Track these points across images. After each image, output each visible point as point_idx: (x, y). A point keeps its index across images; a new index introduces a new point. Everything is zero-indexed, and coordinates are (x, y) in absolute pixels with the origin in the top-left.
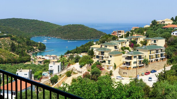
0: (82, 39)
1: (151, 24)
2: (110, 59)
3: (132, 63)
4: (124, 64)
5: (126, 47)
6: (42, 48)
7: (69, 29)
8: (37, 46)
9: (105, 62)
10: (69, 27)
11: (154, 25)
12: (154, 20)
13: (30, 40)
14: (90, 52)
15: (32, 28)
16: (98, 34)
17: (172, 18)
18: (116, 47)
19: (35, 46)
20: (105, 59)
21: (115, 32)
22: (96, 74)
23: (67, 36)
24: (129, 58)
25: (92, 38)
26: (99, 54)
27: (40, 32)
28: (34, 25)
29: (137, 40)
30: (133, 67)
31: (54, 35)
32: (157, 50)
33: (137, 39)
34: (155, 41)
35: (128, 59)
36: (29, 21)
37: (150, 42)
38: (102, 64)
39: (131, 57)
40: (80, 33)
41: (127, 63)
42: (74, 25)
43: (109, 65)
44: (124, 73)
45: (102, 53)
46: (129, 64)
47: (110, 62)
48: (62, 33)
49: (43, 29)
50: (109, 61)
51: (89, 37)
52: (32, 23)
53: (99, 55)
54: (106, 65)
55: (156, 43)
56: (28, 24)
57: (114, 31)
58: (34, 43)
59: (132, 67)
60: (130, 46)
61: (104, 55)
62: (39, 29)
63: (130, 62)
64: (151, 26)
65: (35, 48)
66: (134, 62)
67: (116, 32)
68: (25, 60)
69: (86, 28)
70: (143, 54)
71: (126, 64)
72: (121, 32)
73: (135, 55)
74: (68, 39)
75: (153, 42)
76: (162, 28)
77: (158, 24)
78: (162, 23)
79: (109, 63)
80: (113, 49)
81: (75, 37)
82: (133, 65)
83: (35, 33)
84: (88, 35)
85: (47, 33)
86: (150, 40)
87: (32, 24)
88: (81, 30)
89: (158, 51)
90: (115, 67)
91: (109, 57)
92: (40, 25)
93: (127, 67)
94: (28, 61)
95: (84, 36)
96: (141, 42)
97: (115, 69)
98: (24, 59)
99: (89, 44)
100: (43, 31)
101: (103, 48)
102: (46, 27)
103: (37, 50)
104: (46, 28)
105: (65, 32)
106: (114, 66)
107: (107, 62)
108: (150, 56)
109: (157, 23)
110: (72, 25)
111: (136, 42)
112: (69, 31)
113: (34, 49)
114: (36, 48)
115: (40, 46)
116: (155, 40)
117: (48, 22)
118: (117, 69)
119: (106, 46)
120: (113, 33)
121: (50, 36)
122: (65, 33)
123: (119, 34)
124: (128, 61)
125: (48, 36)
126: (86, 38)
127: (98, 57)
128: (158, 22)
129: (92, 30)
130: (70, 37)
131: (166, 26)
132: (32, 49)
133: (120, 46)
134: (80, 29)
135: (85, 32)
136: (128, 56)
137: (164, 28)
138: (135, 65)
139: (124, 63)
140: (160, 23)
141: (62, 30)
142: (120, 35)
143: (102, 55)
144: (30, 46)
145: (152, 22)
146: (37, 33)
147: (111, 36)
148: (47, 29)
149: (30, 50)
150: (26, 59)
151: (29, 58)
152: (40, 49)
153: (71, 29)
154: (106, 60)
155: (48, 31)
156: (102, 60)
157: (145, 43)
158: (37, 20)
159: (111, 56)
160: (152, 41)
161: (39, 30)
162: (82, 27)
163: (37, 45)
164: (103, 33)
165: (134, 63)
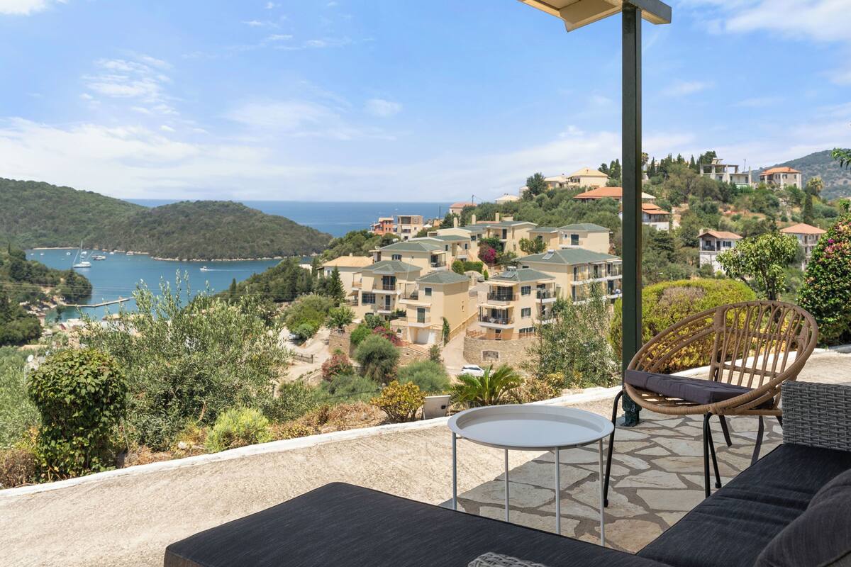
0: (240, 256)
1: (527, 188)
2: (423, 301)
3: (516, 314)
4: (485, 319)
5: (469, 260)
6: (78, 293)
7: (182, 218)
8: (54, 283)
9: (402, 314)
10: (183, 212)
11: (537, 193)
12: (537, 176)
13: (24, 257)
14: (324, 285)
15: (23, 216)
16: (304, 238)
17: (604, 166)
18: (434, 259)
19: (46, 286)
20: (400, 304)
21: (387, 222)
22: (381, 358)
23: (175, 245)
24: (505, 294)
25: (277, 255)
26: (374, 287)
27: (56, 231)
28: (33, 205)
29: (505, 237)
30: (521, 331)
31: (119, 244)
32: (596, 267)
33: (505, 232)
34: (575, 238)
35: (499, 298)
36: (12, 185)
37: (557, 243)
38: (394, 322)
39: (511, 288)
40: (229, 235)
41: (494, 313)
42: (201, 205)
43: (421, 325)
44: (486, 354)
45: (389, 282)
46: (505, 316)
47: (427, 314)
48: (153, 236)
49: (73, 221)
50: (421, 311)
51: (266, 250)
52: (26, 193)
53: (374, 291)
54: (411, 328)
55: (577, 244)
56: (7, 200)
57: (381, 219)
58: (43, 271)
59: (516, 331)
60: (481, 256)
61: (393, 289)
62: (53, 218)
63: (507, 310)
64: (527, 196)
65: (47, 291)
66: (523, 310)
67: (390, 222)
68: (20, 335)
69: (251, 217)
70: (552, 278)
71: (491, 320)
72: (409, 223)
73: (525, 283)
74: (181, 259)
75: (567, 243)
76: (576, 200)
77: (550, 188)
78: (570, 184)
79: (421, 320)
80: (425, 266)
81: (210, 248)
82: (518, 323)
83: (36, 237)
84: (261, 242)
85: (89, 234)
86: (555, 235)
87: (24, 200)
88: (234, 222)
89: (599, 268)
90: (446, 333)
91: (422, 293)
92: (57, 202)
93: (498, 331)
94: (32, 338)
95: (246, 244)
96: (524, 245)
97: (446, 341)
98: (16, 332)
99: (284, 270)
100: (72, 228)
101: (386, 262)
102: (84, 211)
103: (56, 299)
104: (84, 218)
105: (167, 230)
106: (441, 328)
107: (412, 314)
108: (574, 288)
109: (546, 184)
110: (195, 204)
111: (502, 244)
112: (183, 228)
113: (44, 297)
114: (53, 293)
115: (68, 283)
116: (576, 232)
117: (91, 193)
118: (457, 342)
119: (399, 257)
120: (379, 227)
121: (100, 249)
122: (167, 234)
123: (405, 227)
124: (500, 305)
125: (91, 249)
126: (255, 254)
127: (368, 298)
128: (550, 182)
129: (278, 224)
130: (188, 251)
131: (587, 194)
132: (33, 294)
133: (448, 259)
134: (230, 218)
135: (250, 232)
136: (499, 288)
137: (584, 200)
138: (527, 323)
139: (485, 313)
140: (557, 185)
141: (155, 222)
142: (405, 231)
143: (387, 289)
144: (26, 285)
145: (530, 181)
146: (45, 235)
147: (371, 236)
148: (90, 220)
149: (27, 298)
150: (23, 332)
151: (36, 328)
152: (68, 298)
153: (193, 217)
154: (409, 306)
155: (90, 227)
156: (388, 309)
157: (536, 246)
158: (43, 185)
159: (428, 291)
160: (564, 238)
161: (53, 224)
162: (238, 210)
163: (55, 278)
164: (319, 233)
165: (522, 316)
